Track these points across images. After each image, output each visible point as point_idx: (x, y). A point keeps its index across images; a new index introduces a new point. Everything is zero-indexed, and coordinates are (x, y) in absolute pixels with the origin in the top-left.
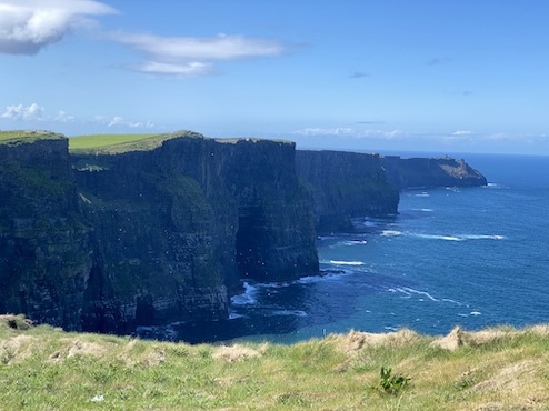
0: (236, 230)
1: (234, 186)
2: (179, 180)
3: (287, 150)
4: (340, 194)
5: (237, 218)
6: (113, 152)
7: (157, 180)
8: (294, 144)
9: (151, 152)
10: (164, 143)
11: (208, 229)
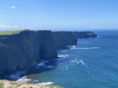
0: (39, 50)
2: (25, 40)
4: (64, 40)
5: (39, 47)
7: (20, 40)
8: (51, 31)
10: (21, 32)
11: (31, 50)
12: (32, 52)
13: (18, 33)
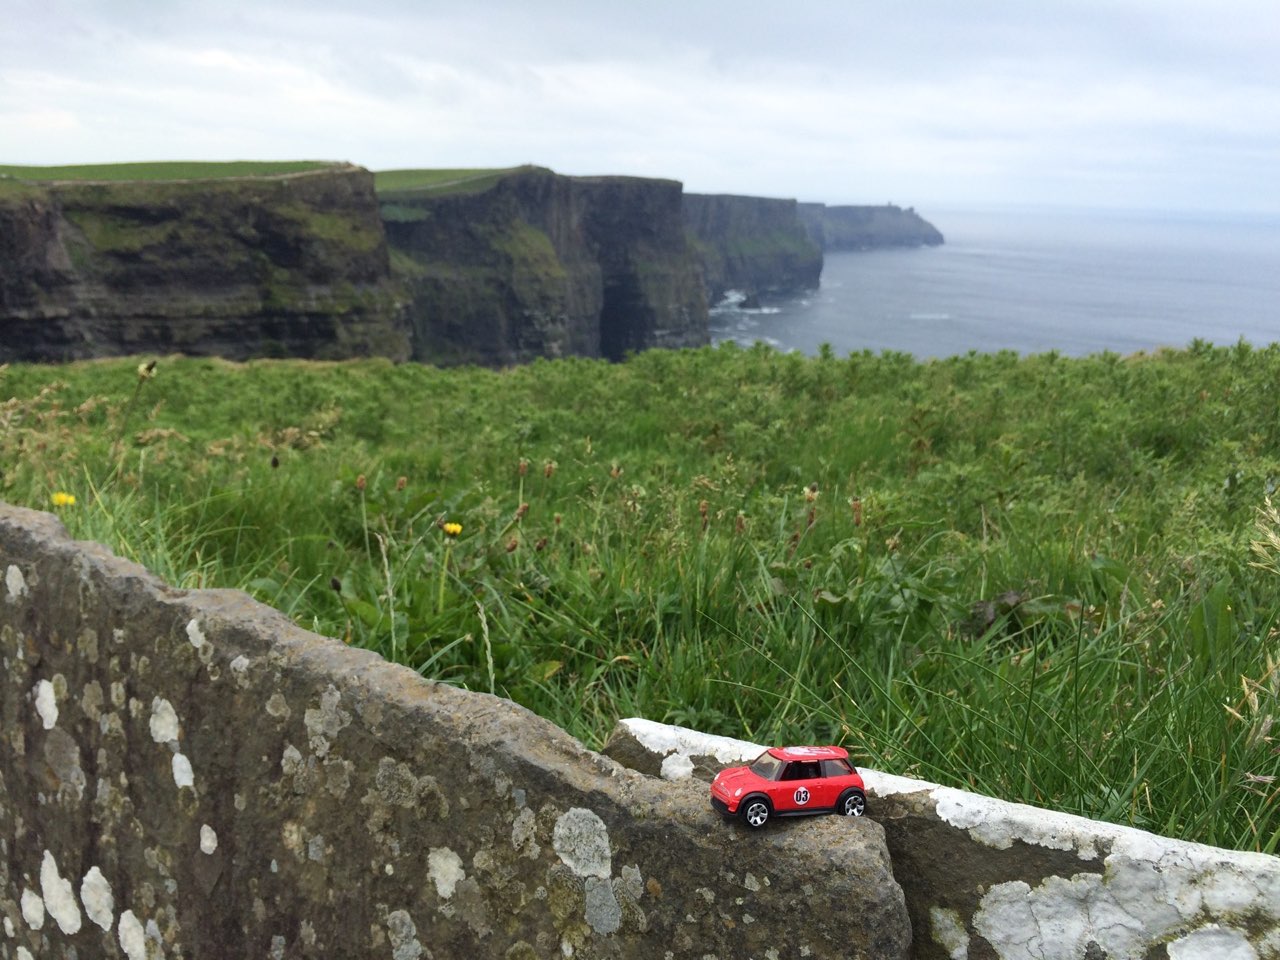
0: (601, 305)
1: (596, 246)
2: (523, 235)
3: (671, 192)
4: (742, 257)
5: (601, 288)
7: (492, 234)
9: (483, 196)
10: (500, 182)
11: (562, 305)
12: (566, 318)
13: (485, 188)
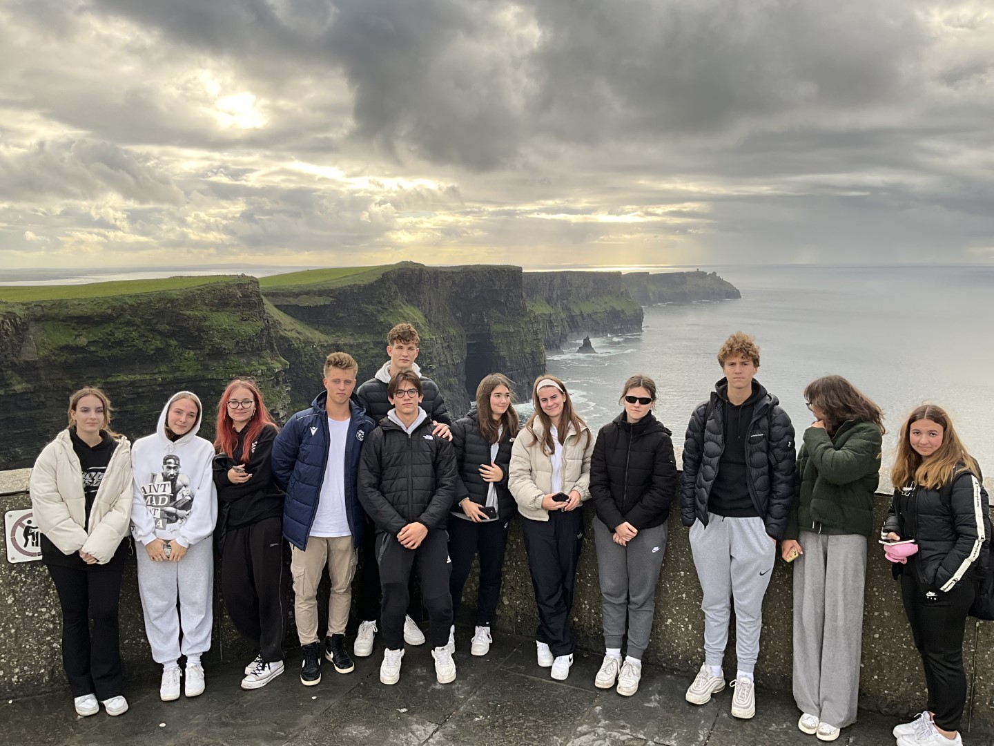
1: (459, 314)
2: (400, 310)
3: (513, 274)
4: (582, 315)
5: (465, 344)
6: (333, 286)
7: (379, 311)
8: (521, 268)
9: (372, 285)
10: (383, 275)
11: (430, 358)
12: (434, 366)
13: (373, 279)
